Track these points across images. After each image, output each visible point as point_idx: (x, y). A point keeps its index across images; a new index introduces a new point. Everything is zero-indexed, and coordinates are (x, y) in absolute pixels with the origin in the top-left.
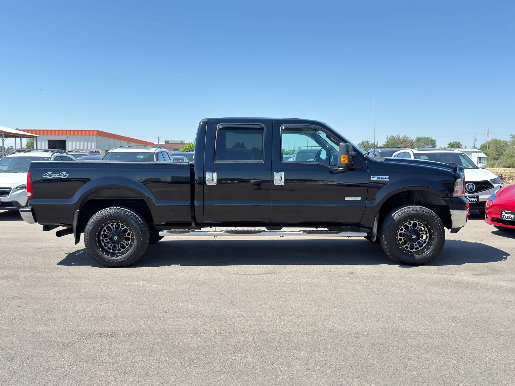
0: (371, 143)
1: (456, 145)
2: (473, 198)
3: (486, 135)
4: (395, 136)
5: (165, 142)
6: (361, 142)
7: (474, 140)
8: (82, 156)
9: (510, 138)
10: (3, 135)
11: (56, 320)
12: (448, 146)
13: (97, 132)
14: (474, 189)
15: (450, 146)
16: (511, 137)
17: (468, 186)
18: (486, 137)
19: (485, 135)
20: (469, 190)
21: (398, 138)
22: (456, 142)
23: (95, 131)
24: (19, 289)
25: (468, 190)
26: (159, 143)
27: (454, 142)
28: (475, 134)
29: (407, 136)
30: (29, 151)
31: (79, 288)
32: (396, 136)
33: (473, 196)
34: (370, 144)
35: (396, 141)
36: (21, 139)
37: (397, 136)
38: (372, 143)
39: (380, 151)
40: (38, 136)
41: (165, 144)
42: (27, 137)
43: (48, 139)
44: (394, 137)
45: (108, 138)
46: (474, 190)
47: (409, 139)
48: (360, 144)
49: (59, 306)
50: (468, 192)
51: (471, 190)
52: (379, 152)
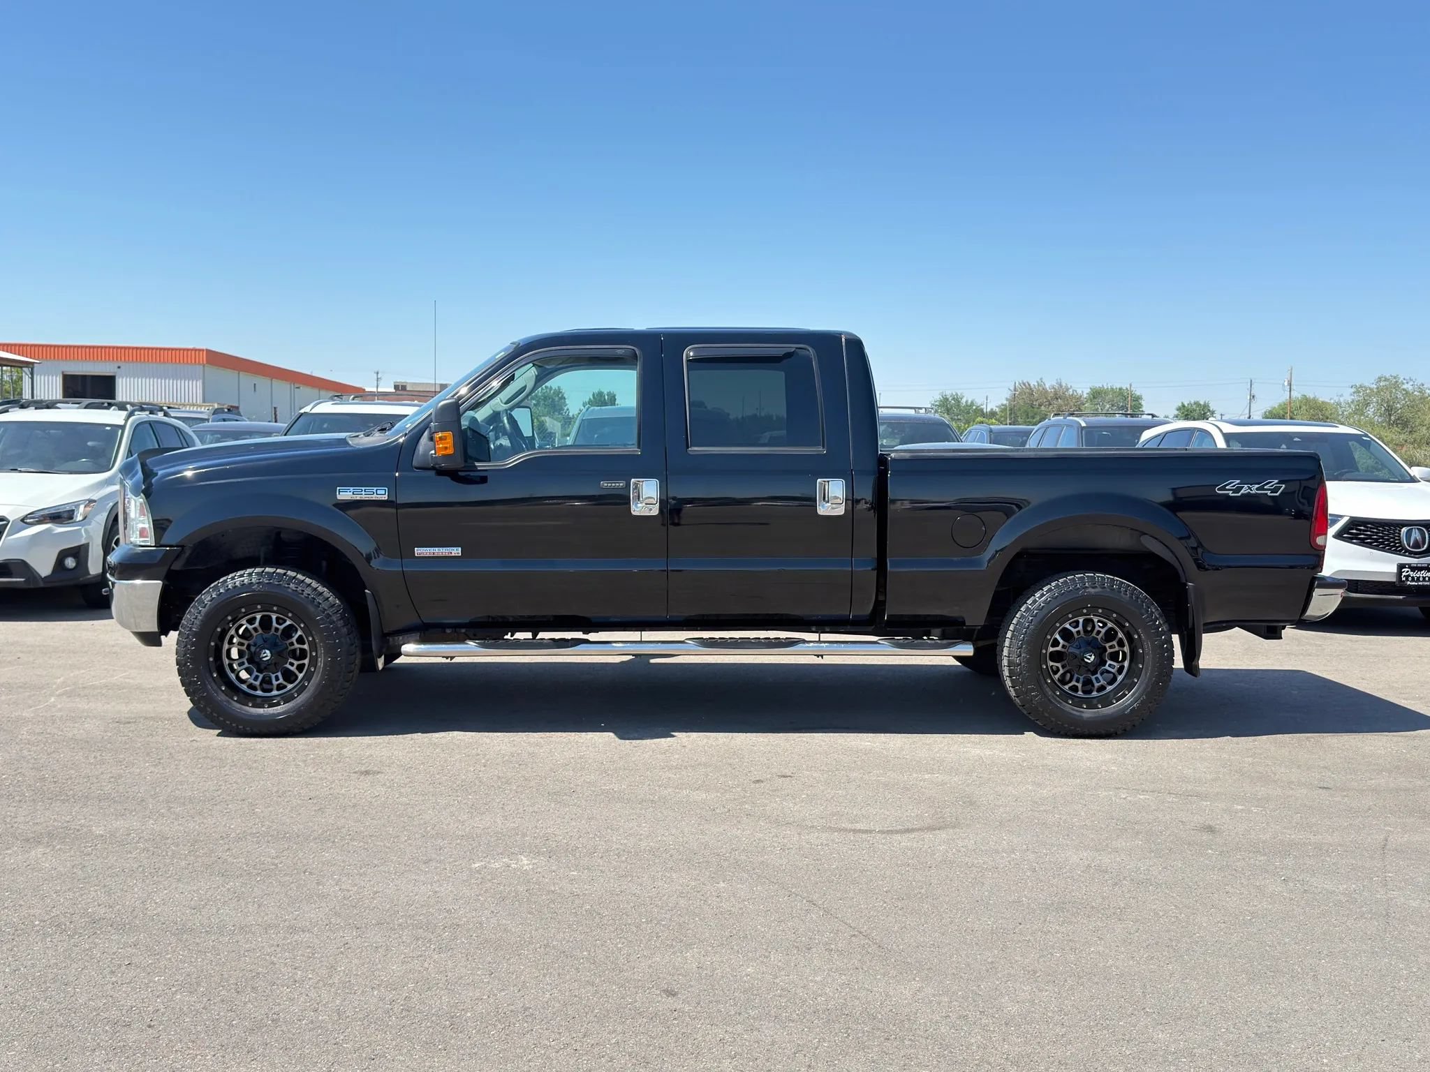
0: (967, 402)
1: (1198, 411)
2: (1422, 572)
3: (1286, 384)
4: (1033, 383)
5: (396, 387)
6: (938, 397)
7: (1249, 398)
8: (198, 422)
9: (1351, 395)
11: (284, 1028)
12: (1176, 412)
13: (205, 352)
14: (1424, 544)
15: (1183, 413)
16: (1354, 393)
17: (1409, 534)
18: (1284, 390)
19: (1283, 385)
20: (1413, 548)
21: (1041, 389)
22: (1197, 404)
23: (200, 350)
24: (105, 886)
25: (1409, 546)
26: (380, 390)
27: (1192, 402)
28: (1249, 381)
29: (1064, 385)
30: (50, 405)
31: (318, 884)
32: (1036, 384)
33: (1423, 565)
34: (964, 404)
35: (1036, 395)
37: (1037, 382)
38: (969, 402)
39: (1083, 424)
40: (38, 362)
41: (394, 391)
43: (63, 372)
44: (1029, 385)
45: (235, 369)
46: (1426, 546)
47: (1071, 392)
48: (936, 403)
49: (273, 963)
50: (1407, 554)
51: (1417, 545)
52: (1083, 428)
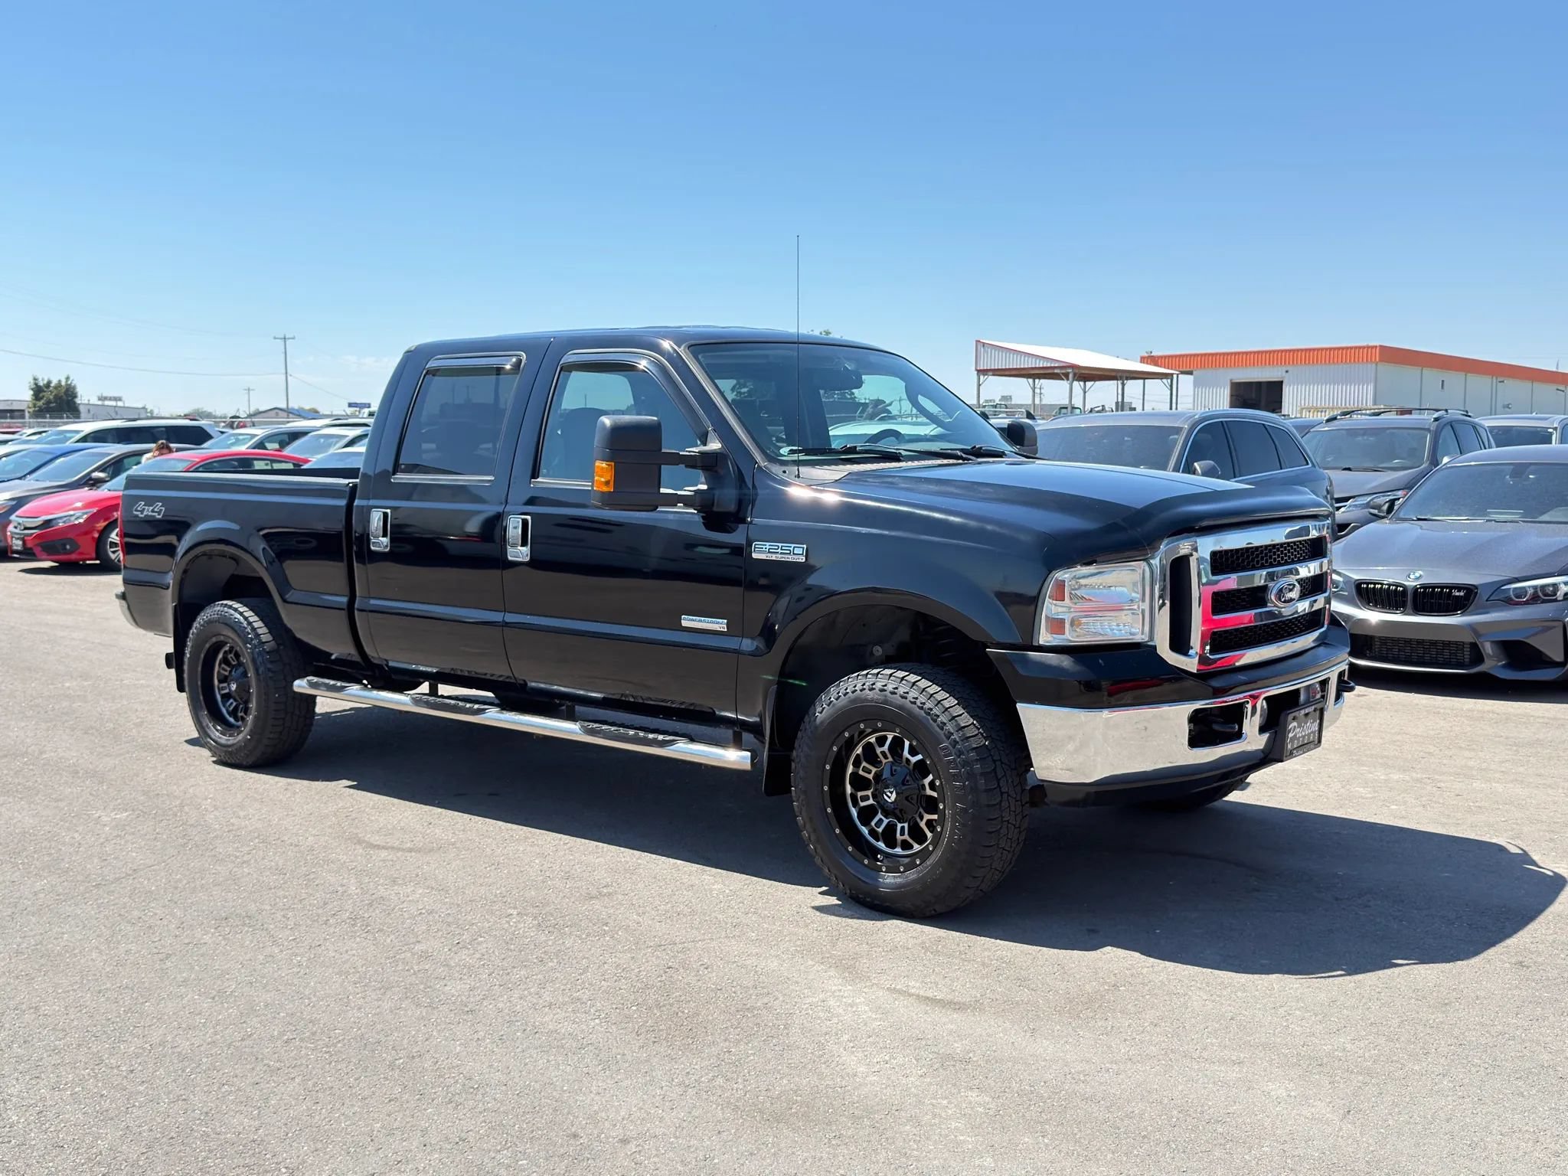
10: (1071, 376)
13: (1378, 349)
23: (1372, 347)
36: (1123, 385)
42: (1144, 379)
43: (1239, 380)
45: (1464, 373)
